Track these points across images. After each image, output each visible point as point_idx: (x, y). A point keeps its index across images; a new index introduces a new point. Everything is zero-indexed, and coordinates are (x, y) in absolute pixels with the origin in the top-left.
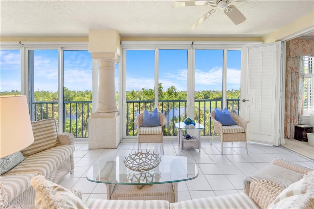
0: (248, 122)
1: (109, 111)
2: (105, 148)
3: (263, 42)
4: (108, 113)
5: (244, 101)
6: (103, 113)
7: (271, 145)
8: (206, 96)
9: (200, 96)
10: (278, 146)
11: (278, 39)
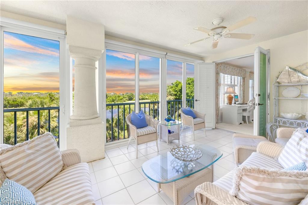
0: (205, 115)
1: (93, 117)
2: (91, 161)
3: (204, 61)
4: (92, 119)
5: (196, 100)
6: (86, 120)
7: (211, 129)
8: (130, 98)
9: (125, 98)
10: (214, 128)
11: (214, 61)
